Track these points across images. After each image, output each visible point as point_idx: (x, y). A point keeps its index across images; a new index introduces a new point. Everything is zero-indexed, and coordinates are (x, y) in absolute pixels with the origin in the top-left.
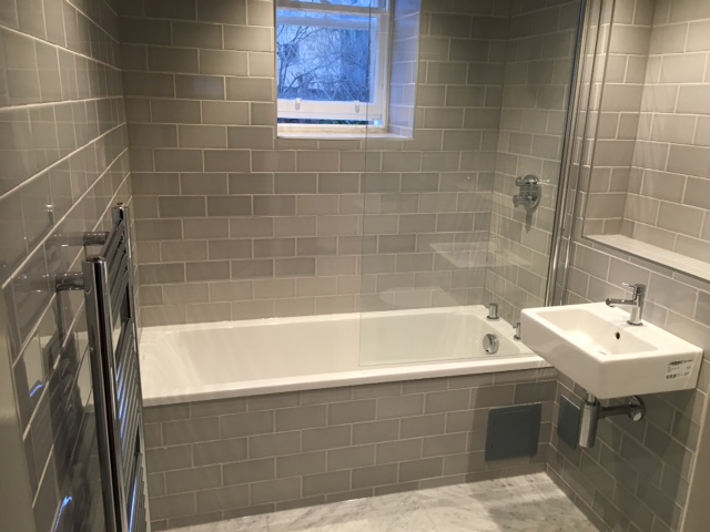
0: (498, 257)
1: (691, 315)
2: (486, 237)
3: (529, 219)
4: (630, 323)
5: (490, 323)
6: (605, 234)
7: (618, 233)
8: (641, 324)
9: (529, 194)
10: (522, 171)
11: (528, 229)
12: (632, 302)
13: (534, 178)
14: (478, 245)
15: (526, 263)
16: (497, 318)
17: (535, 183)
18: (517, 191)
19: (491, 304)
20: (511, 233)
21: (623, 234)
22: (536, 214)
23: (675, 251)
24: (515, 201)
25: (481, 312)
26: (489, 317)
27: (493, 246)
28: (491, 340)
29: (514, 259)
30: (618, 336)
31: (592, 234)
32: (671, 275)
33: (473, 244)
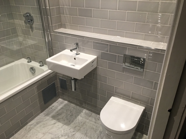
0: (24, 42)
1: (92, 48)
2: (17, 36)
3: (32, 28)
4: (77, 54)
5: (29, 64)
6: (58, 29)
7: (61, 28)
8: (79, 54)
9: (29, 19)
10: (24, 11)
11: (32, 31)
12: (76, 48)
13: (29, 13)
14: (15, 39)
15: (36, 42)
16: (31, 61)
17: (30, 15)
18: (24, 19)
19: (27, 58)
20: (26, 33)
21: (63, 28)
22: (34, 26)
23: (79, 30)
24: (25, 22)
25: (24, 61)
26: (28, 62)
27: (21, 39)
28: (32, 69)
29: (30, 42)
30: (75, 59)
31: (55, 29)
32: (84, 38)
33: (13, 39)
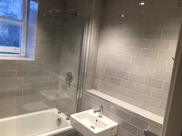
0: (61, 95)
1: (114, 114)
2: (57, 88)
3: (69, 84)
4: (99, 117)
6: (90, 89)
7: (93, 89)
8: (102, 117)
9: (70, 77)
10: (67, 71)
11: (69, 87)
12: (100, 111)
13: (71, 73)
14: (54, 90)
15: (69, 97)
16: (60, 113)
18: (66, 76)
19: (59, 109)
20: (64, 88)
22: (72, 83)
23: (108, 95)
24: (66, 79)
25: (55, 110)
26: (58, 113)
27: (59, 91)
28: (59, 120)
29: (65, 95)
30: (97, 121)
31: (87, 90)
32: (109, 103)
